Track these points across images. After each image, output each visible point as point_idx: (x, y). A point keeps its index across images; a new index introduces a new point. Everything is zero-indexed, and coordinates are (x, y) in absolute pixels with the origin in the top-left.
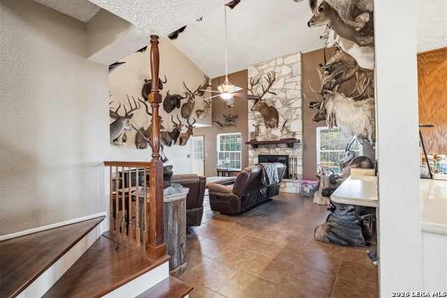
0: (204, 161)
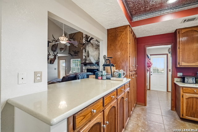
0: (65, 71)
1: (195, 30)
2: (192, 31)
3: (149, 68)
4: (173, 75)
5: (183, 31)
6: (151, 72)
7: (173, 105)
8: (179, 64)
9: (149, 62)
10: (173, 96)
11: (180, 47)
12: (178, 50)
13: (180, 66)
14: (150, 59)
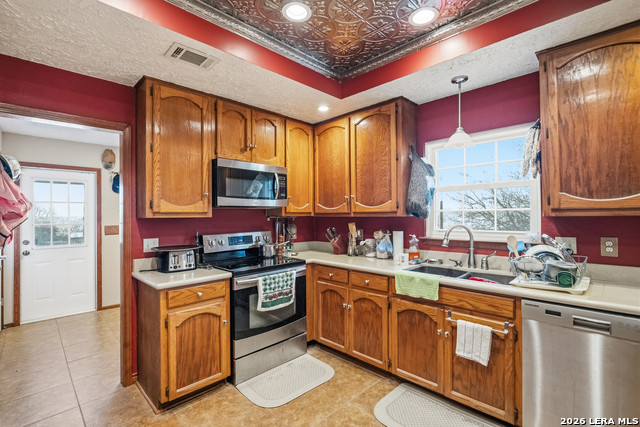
1: (196, 102)
2: (189, 103)
3: (15, 224)
4: (129, 248)
5: (166, 92)
6: (26, 243)
7: (129, 365)
8: (151, 207)
9: (15, 193)
10: (129, 330)
11: (156, 146)
12: (148, 154)
13: (154, 213)
14: (18, 183)
